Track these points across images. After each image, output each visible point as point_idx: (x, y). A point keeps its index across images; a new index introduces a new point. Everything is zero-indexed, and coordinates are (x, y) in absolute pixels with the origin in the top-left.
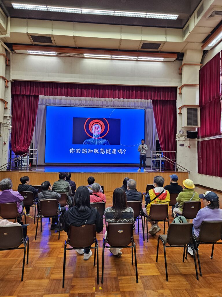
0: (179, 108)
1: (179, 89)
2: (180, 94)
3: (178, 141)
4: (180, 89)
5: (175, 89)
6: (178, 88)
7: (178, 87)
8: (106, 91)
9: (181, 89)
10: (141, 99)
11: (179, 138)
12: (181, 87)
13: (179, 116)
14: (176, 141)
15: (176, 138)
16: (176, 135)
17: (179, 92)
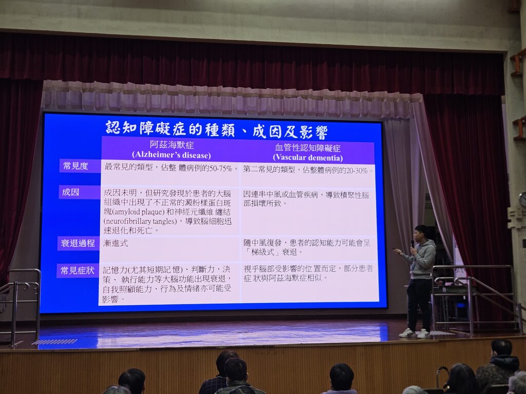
0: (516, 123)
1: (513, 59)
2: (518, 76)
3: (519, 230)
4: (517, 59)
5: (497, 59)
6: (509, 56)
7: (506, 53)
8: (274, 65)
9: (521, 61)
10: (389, 92)
11: (519, 220)
12: (519, 54)
13: (517, 147)
14: (510, 230)
15: (510, 221)
16: (510, 210)
17: (513, 71)
